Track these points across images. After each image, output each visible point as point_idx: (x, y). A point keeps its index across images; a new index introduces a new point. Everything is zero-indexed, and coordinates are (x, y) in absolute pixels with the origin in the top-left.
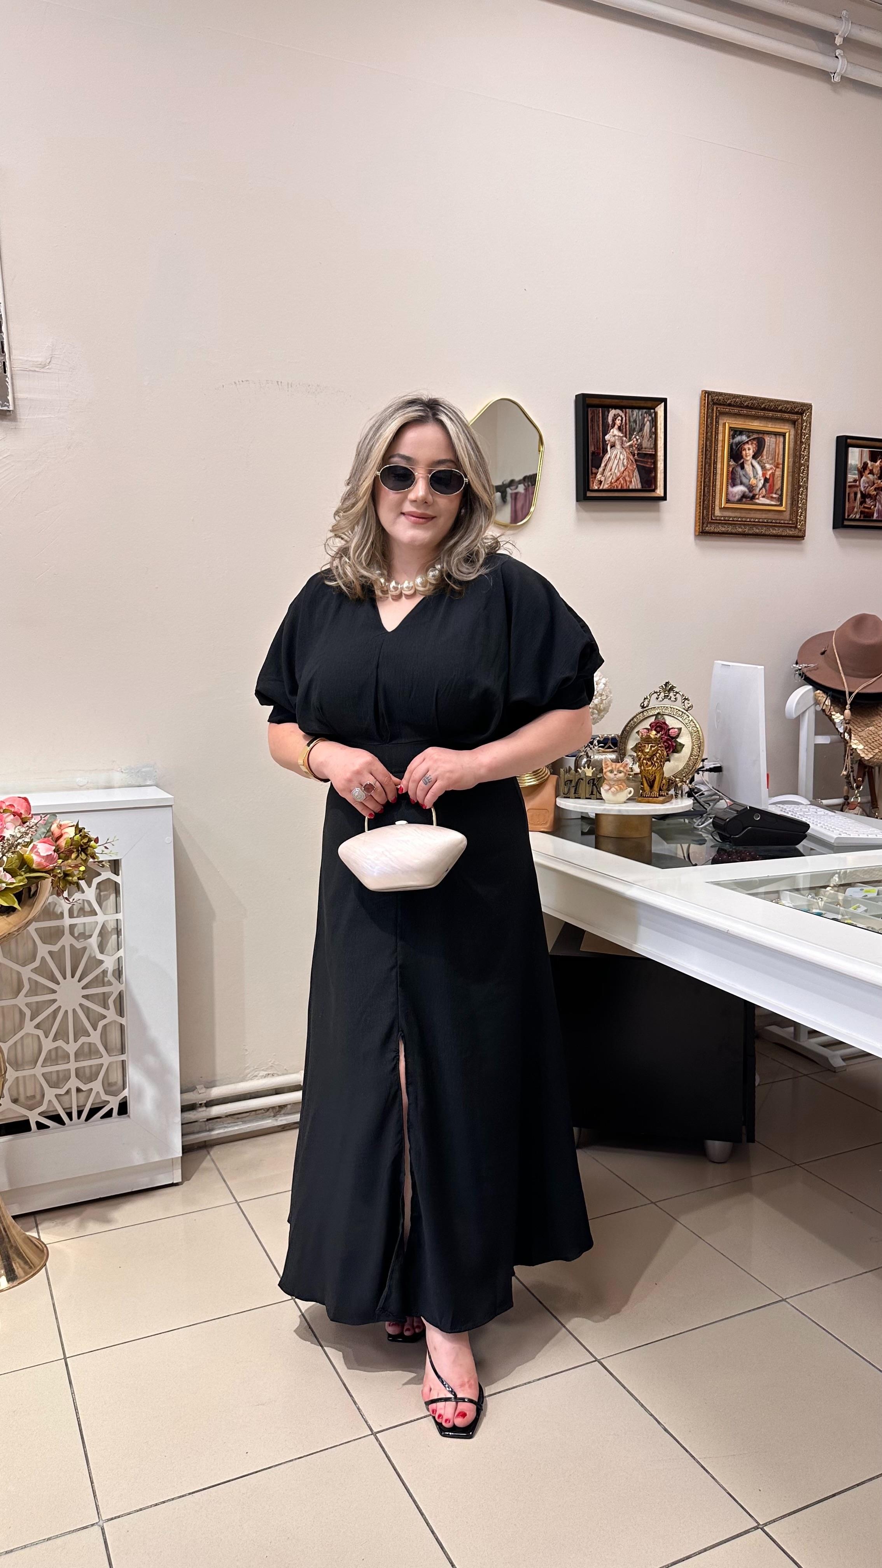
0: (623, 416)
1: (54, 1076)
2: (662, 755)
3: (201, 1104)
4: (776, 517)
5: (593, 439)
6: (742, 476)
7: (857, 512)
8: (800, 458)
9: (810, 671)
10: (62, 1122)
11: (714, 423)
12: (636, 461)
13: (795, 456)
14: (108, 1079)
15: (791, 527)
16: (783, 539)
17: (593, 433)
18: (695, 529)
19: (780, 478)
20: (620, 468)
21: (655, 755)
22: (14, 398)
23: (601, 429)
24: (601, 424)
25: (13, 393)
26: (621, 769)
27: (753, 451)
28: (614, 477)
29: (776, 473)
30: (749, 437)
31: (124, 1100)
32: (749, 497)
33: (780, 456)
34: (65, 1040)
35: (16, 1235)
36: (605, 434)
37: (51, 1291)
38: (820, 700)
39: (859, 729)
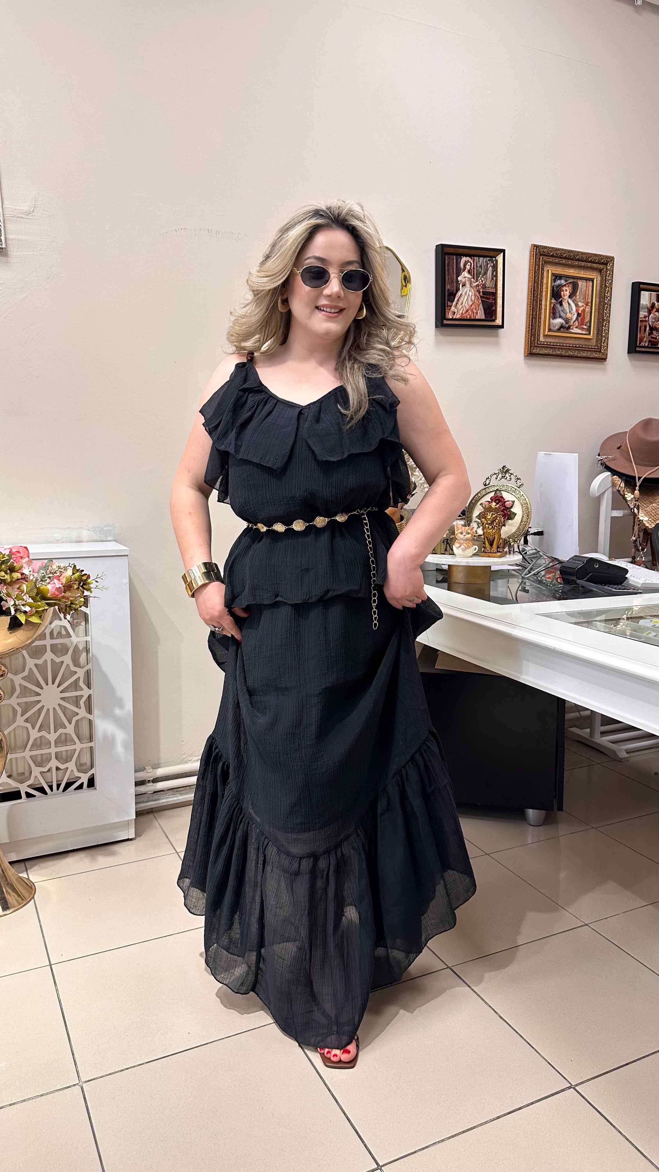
0: (472, 262)
1: (39, 758)
2: (500, 521)
3: (149, 781)
4: (586, 343)
5: (449, 279)
6: (561, 311)
7: (646, 341)
8: (604, 299)
9: (609, 461)
10: (45, 793)
11: (541, 270)
12: (481, 297)
13: (600, 297)
14: (80, 762)
15: (597, 351)
16: (591, 360)
17: (449, 275)
18: (525, 352)
19: (589, 314)
20: (469, 303)
21: (495, 521)
22: (6, 239)
23: (455, 272)
24: (455, 268)
25: (5, 235)
26: (469, 531)
27: (569, 292)
28: (464, 309)
29: (587, 309)
30: (566, 281)
31: (92, 777)
32: (565, 328)
33: (589, 296)
34: (47, 731)
35: (11, 875)
36: (458, 276)
37: (38, 916)
38: (616, 483)
39: (645, 506)
